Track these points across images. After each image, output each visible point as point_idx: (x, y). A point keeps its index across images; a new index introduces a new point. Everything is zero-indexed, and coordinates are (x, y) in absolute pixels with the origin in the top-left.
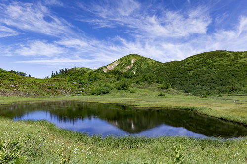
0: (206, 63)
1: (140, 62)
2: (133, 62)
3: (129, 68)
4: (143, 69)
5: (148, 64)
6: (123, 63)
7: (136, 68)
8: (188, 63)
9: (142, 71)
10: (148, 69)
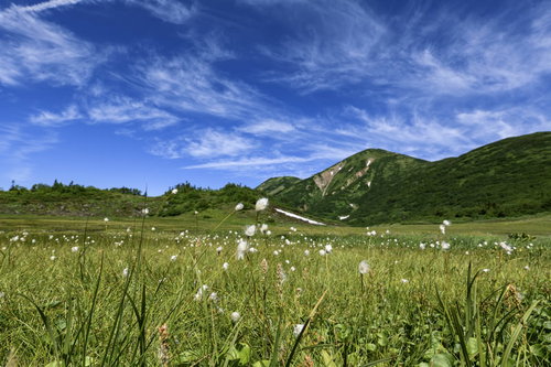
0: (502, 160)
1: (382, 164)
2: (369, 163)
3: (360, 174)
4: (385, 176)
5: (398, 166)
6: (350, 167)
7: (372, 175)
8: (466, 162)
9: (382, 179)
10: (396, 176)
